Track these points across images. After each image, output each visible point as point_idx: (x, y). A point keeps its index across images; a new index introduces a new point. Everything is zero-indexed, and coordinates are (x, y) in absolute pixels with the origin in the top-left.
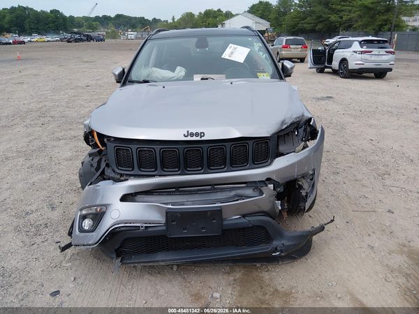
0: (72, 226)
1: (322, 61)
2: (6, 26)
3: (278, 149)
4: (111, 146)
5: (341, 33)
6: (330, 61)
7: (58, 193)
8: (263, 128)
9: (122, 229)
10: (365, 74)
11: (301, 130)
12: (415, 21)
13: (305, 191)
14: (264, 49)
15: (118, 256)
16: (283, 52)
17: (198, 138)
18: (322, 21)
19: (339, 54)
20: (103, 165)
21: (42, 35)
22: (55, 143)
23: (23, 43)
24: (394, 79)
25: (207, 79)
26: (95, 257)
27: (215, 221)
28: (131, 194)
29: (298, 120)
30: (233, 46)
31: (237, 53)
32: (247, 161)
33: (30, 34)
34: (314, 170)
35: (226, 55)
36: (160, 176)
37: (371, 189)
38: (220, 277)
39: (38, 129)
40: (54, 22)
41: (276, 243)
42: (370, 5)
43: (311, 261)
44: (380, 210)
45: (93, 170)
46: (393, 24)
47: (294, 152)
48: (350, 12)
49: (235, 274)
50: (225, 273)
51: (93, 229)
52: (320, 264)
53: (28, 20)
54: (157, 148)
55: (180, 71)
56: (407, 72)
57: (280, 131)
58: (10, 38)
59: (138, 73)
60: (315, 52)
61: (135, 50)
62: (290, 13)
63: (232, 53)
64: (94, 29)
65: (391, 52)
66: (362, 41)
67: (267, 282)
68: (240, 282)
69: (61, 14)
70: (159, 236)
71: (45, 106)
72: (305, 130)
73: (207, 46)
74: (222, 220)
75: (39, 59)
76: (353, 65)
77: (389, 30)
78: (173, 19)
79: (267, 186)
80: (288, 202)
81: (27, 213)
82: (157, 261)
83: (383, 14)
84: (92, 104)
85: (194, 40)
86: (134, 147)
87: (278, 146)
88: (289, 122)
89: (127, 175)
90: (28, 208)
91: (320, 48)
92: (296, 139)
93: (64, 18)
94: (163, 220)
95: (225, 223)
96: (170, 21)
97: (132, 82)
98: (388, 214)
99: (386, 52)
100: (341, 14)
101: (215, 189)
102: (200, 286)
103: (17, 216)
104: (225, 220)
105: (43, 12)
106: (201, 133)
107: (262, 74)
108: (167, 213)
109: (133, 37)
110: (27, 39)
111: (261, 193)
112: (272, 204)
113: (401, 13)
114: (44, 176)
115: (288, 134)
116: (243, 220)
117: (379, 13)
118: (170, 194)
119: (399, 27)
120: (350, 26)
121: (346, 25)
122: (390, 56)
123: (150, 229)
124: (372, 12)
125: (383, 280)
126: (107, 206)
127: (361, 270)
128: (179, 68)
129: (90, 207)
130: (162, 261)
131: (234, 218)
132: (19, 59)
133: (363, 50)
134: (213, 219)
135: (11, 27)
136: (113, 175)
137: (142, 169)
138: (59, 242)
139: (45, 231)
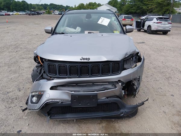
0: (28, 100)
1: (140, 26)
2: (2, 7)
3: (124, 66)
4: (46, 63)
5: (148, 14)
6: (143, 26)
7: (22, 83)
8: (117, 57)
9: (51, 103)
10: (158, 33)
11: (134, 58)
12: (180, 10)
13: (136, 86)
14: (116, 20)
15: (48, 115)
16: (123, 22)
17: (87, 61)
18: (140, 9)
19: (147, 23)
20: (42, 72)
21: (18, 12)
22: (22, 60)
23: (9, 15)
24: (171, 35)
25: (91, 33)
26: (38, 114)
27: (94, 100)
28: (55, 86)
29: (133, 53)
30: (103, 18)
31: (105, 21)
32: (109, 72)
33: (13, 11)
34: (140, 76)
35: (99, 22)
36: (69, 78)
37: (163, 85)
38: (96, 125)
39: (14, 53)
40: (23, 6)
41: (122, 111)
42: (161, 2)
43: (137, 118)
44: (168, 95)
45: (38, 74)
46: (171, 11)
47: (131, 68)
48: (152, 5)
49: (102, 124)
50: (98, 124)
51: (37, 102)
52: (142, 120)
53: (12, 5)
54: (68, 65)
55: (78, 29)
56: (176, 32)
57: (125, 58)
58: (3, 13)
59: (59, 29)
60: (137, 22)
61: (58, 19)
62: (126, 5)
63: (102, 21)
64: (40, 9)
65: (170, 23)
66: (158, 18)
67: (118, 128)
68: (105, 128)
69: (26, 3)
70: (68, 107)
71: (18, 43)
72: (136, 58)
73: (91, 18)
74: (97, 99)
75: (16, 22)
76: (153, 28)
77: (169, 13)
78: (75, 6)
79: (118, 84)
80: (127, 91)
81: (8, 93)
82: (67, 118)
83: (166, 6)
84: (39, 43)
85: (85, 15)
86: (57, 64)
87: (124, 65)
88: (129, 54)
89: (53, 77)
90: (8, 90)
91: (139, 21)
92: (132, 62)
93: (28, 4)
94: (70, 99)
95: (99, 101)
96: (74, 7)
97: (57, 33)
98: (171, 97)
99: (168, 23)
100: (148, 6)
101: (94, 85)
102: (86, 130)
103: (3, 94)
104: (99, 99)
105: (18, 2)
106: (88, 58)
107: (116, 31)
108: (72, 96)
109: (57, 13)
110: (11, 13)
111: (116, 87)
112: (120, 92)
113: (174, 6)
114: (16, 75)
115: (128, 60)
116: (107, 100)
117: (165, 6)
118: (73, 86)
119: (173, 12)
120: (152, 11)
121: (150, 11)
122: (170, 25)
123: (64, 103)
124: (161, 6)
125: (171, 128)
126: (44, 91)
127: (161, 123)
128: (78, 28)
129: (36, 92)
130: (69, 118)
131: (103, 99)
132: (7, 22)
133: (158, 22)
134: (93, 99)
135: (4, 8)
136: (47, 77)
137: (60, 75)
138: (22, 107)
139: (15, 101)
